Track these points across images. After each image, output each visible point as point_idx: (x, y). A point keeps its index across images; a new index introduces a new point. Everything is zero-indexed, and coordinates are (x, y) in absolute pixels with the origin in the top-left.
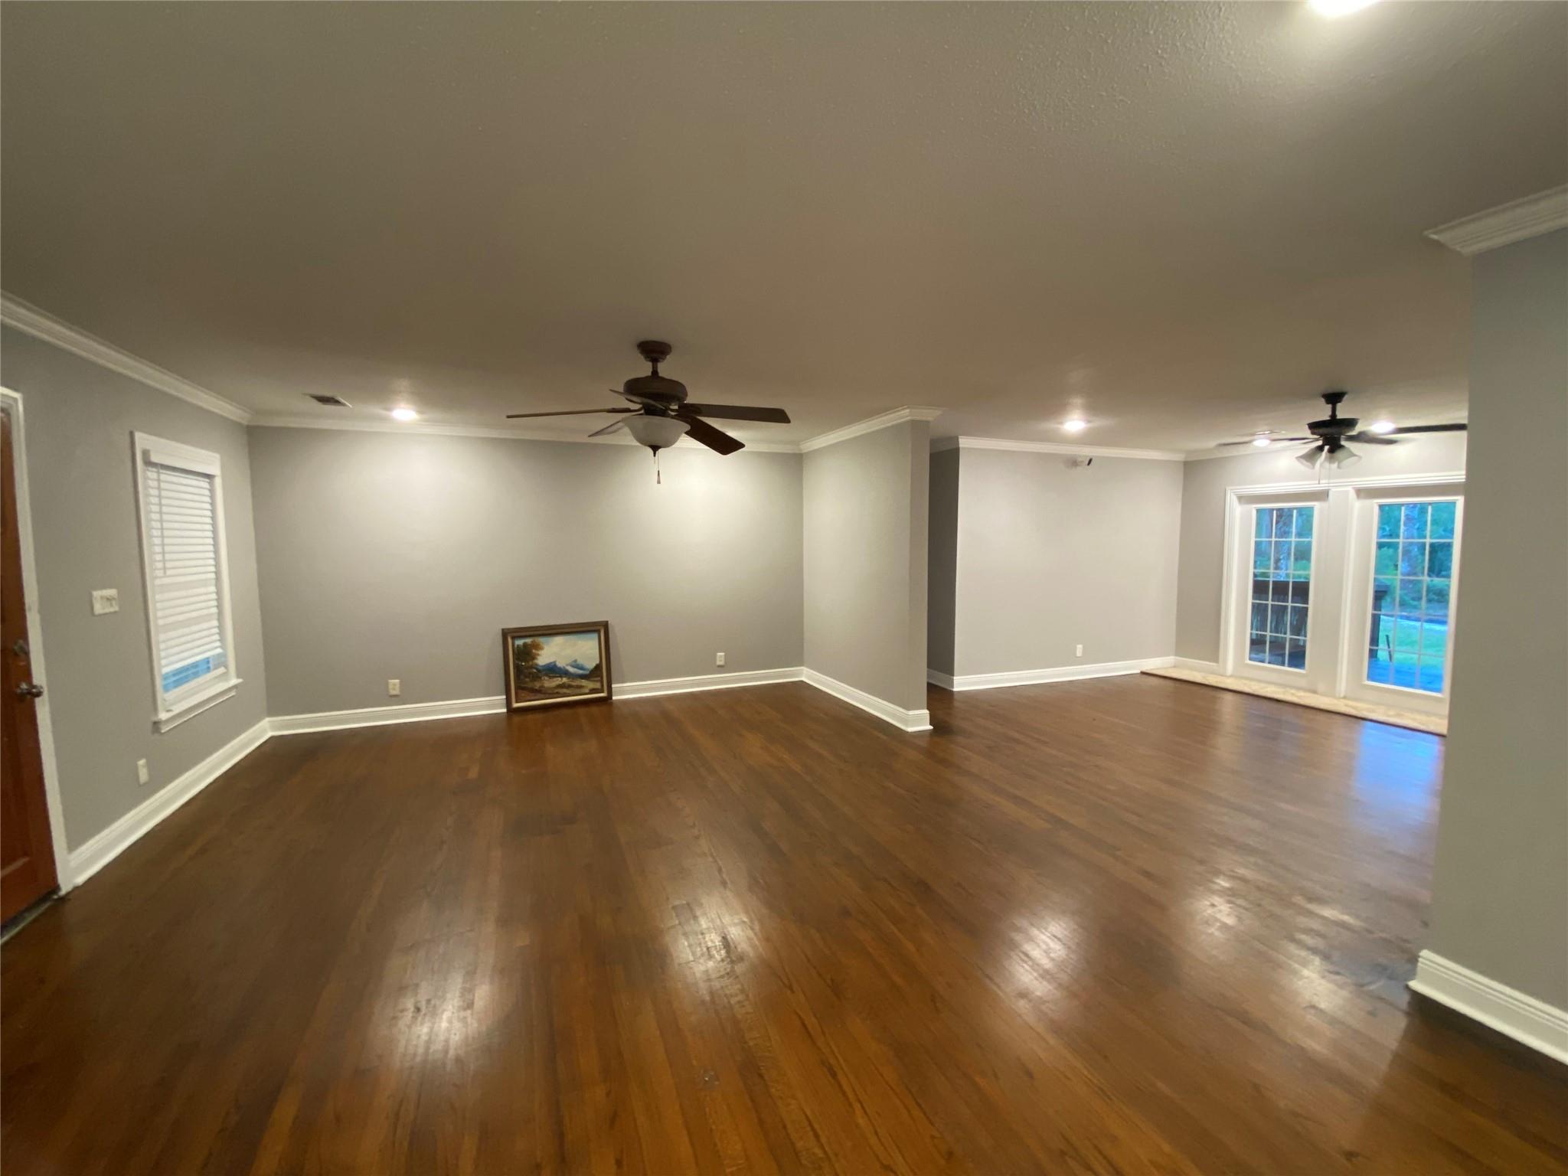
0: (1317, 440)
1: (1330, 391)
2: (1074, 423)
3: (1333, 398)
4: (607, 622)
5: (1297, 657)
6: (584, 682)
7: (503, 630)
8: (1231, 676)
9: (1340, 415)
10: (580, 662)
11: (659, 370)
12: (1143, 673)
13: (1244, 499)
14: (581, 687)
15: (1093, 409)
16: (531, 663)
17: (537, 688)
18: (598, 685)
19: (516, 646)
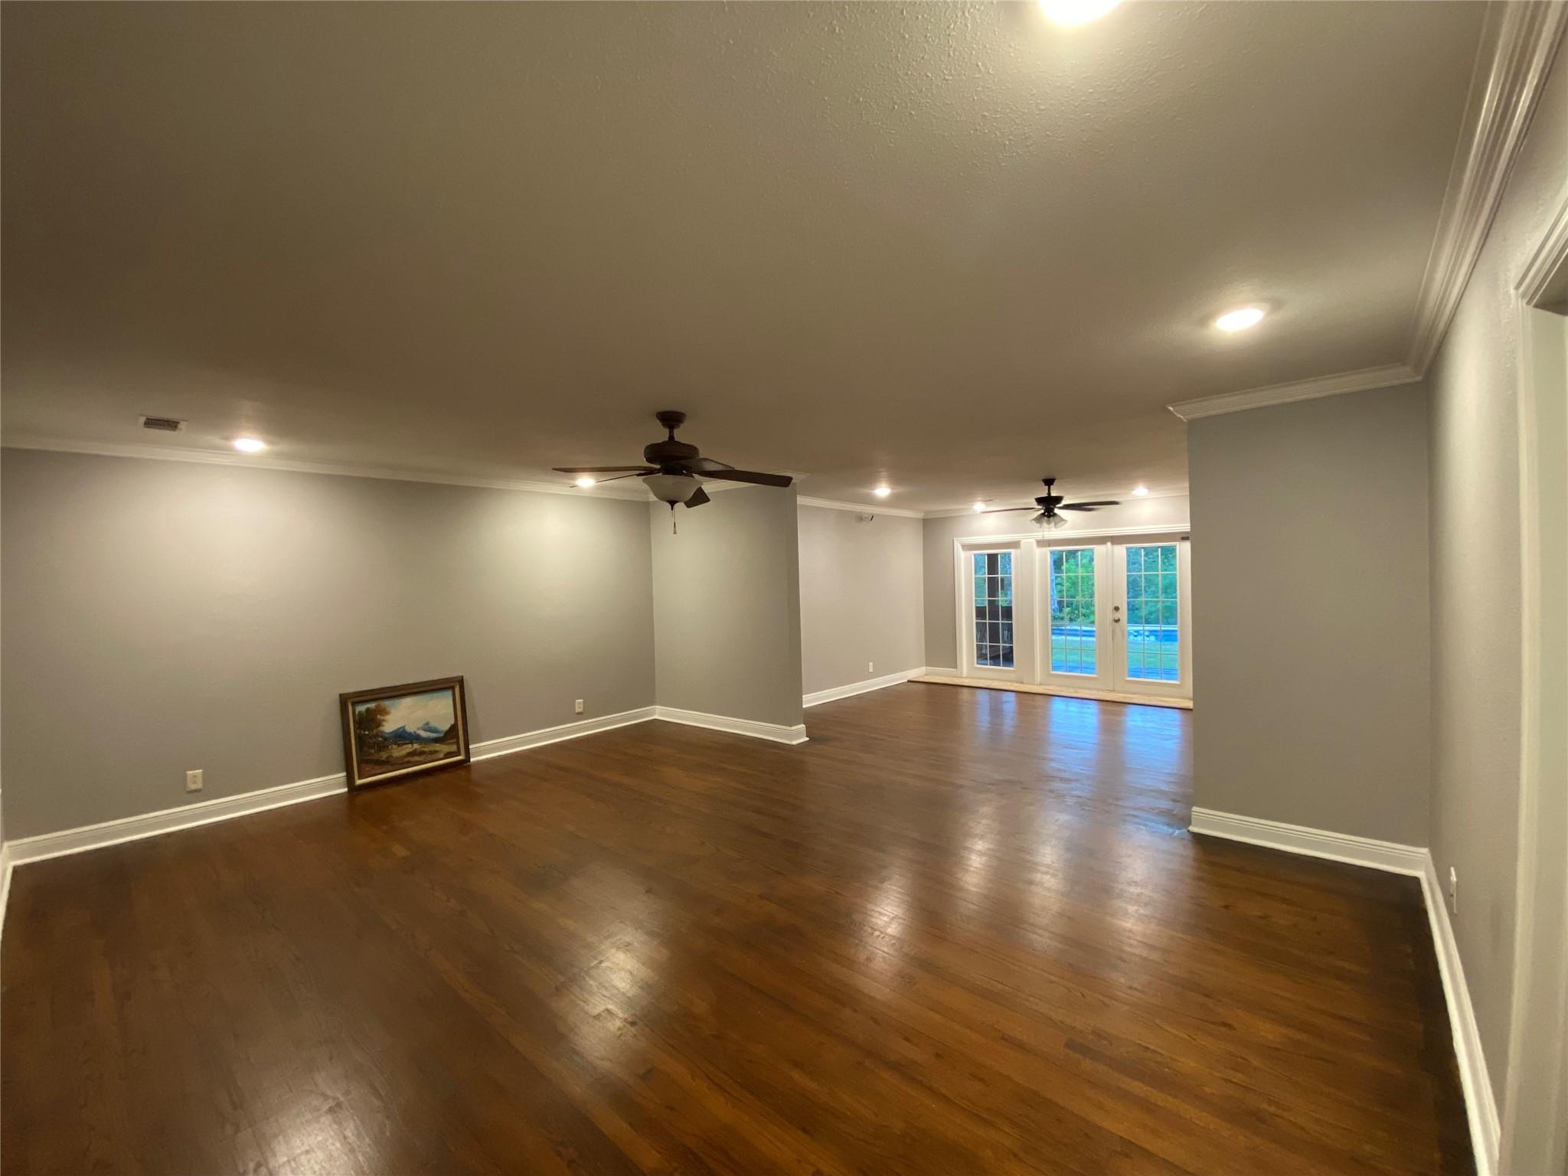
0: (1041, 509)
1: (1047, 478)
2: (883, 491)
3: (1049, 482)
4: (462, 677)
5: (1008, 658)
6: (438, 747)
7: (340, 695)
8: (966, 678)
9: (1053, 494)
10: (434, 724)
11: (675, 436)
12: (909, 681)
13: (967, 547)
14: (436, 752)
15: (896, 480)
16: (375, 731)
17: (383, 759)
18: (454, 748)
19: (357, 713)
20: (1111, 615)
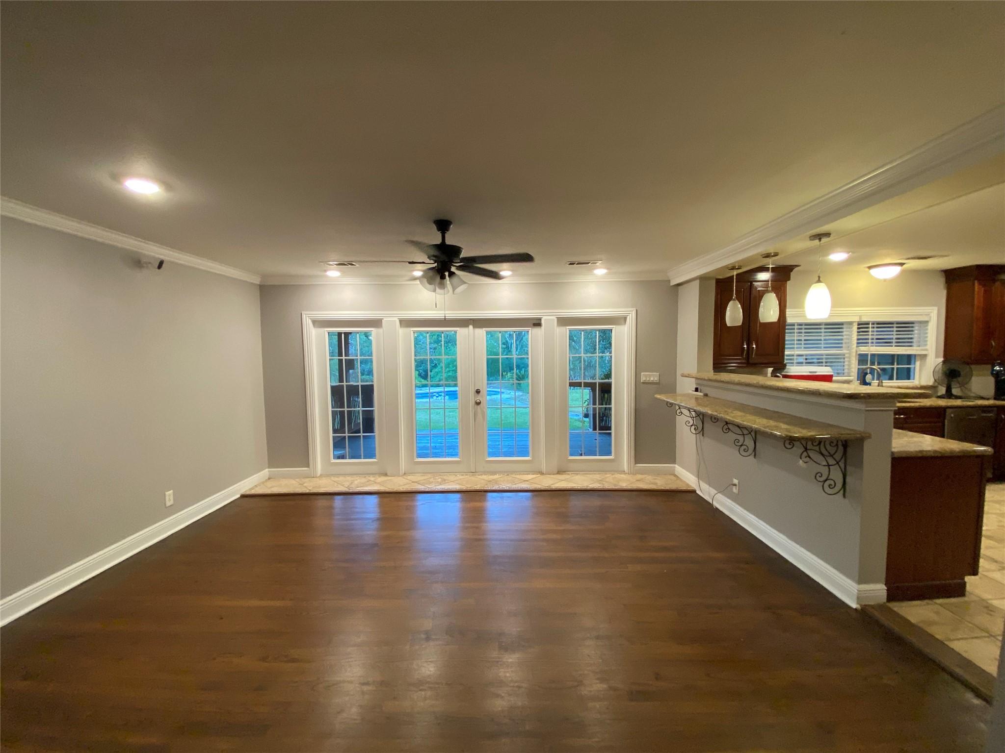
1: (442, 217)
3: (443, 225)
5: (370, 450)
8: (320, 480)
12: (243, 496)
13: (320, 323)
20: (472, 398)
